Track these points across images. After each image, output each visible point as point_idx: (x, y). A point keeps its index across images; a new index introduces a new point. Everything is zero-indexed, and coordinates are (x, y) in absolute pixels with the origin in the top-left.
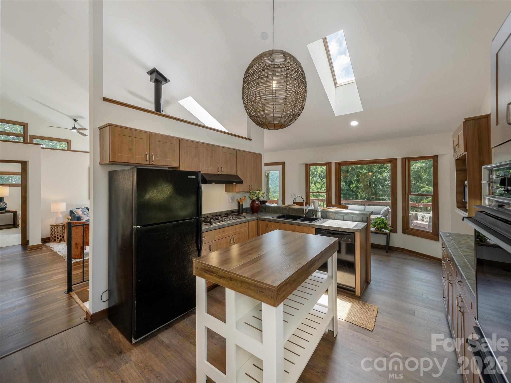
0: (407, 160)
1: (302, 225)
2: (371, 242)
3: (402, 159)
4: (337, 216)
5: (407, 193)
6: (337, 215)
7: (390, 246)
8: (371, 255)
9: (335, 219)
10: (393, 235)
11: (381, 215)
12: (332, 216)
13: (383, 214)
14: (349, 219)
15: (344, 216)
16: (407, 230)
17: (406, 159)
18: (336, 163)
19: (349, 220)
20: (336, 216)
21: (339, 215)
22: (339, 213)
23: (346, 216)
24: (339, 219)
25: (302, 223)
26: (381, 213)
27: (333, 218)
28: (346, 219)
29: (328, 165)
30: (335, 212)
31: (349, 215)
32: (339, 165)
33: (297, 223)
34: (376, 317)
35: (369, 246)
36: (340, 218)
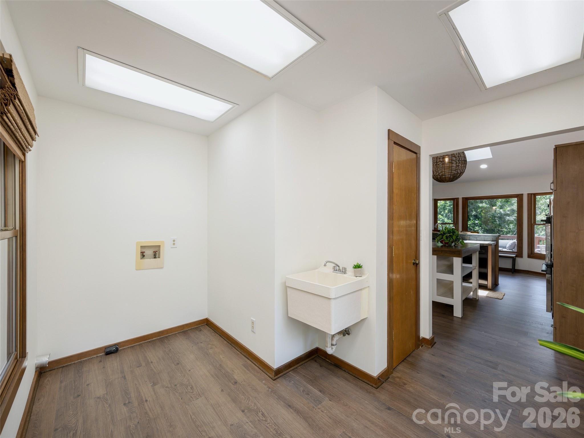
0: (532, 195)
2: (499, 266)
3: (528, 194)
5: (532, 223)
7: (515, 269)
8: (499, 275)
10: (518, 260)
11: (507, 248)
13: (509, 247)
16: (532, 255)
18: (463, 198)
26: (507, 246)
29: (455, 200)
32: (466, 200)
34: (504, 296)
35: (497, 269)
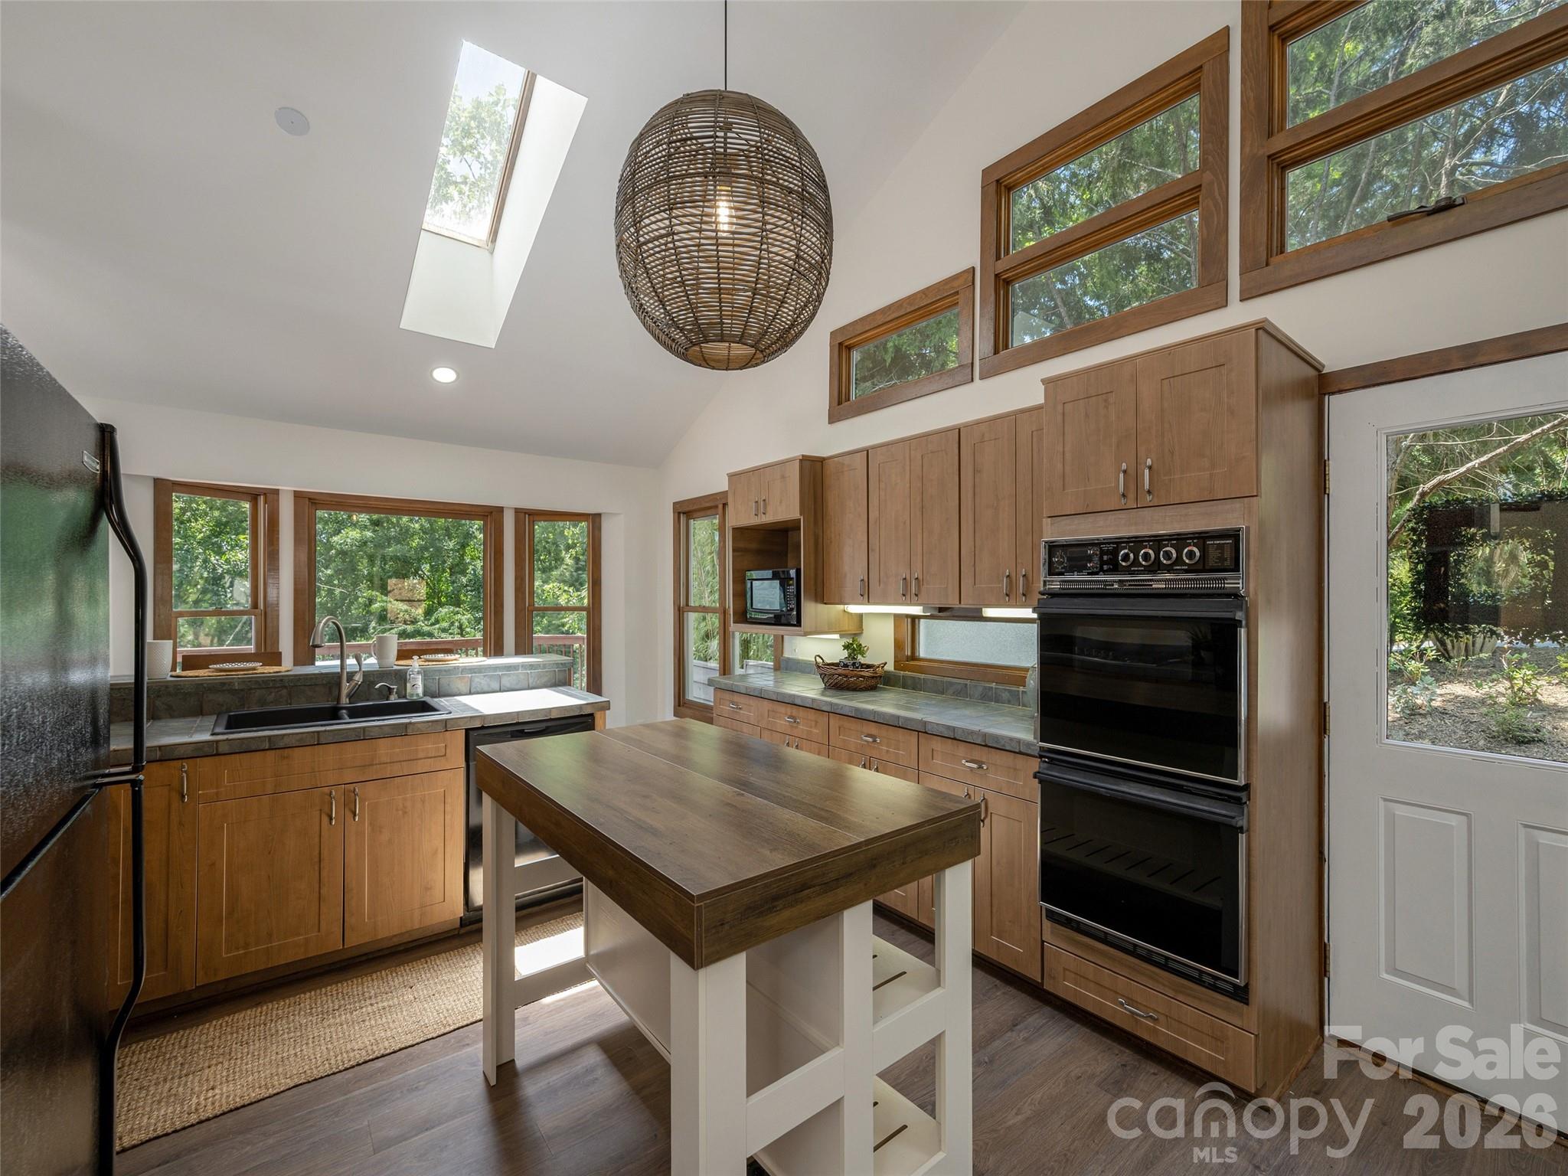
0: (527, 515)
1: (410, 731)
3: (517, 510)
4: (480, 681)
5: (527, 606)
6: (477, 677)
9: (470, 693)
12: (462, 686)
14: (517, 684)
15: (500, 677)
17: (525, 513)
19: (517, 687)
20: (477, 680)
21: (485, 676)
22: (486, 669)
23: (509, 675)
24: (486, 689)
25: (410, 723)
27: (464, 688)
28: (508, 685)
30: (470, 669)
31: (518, 670)
33: (386, 728)
36: (489, 685)
